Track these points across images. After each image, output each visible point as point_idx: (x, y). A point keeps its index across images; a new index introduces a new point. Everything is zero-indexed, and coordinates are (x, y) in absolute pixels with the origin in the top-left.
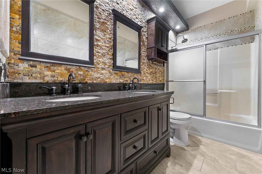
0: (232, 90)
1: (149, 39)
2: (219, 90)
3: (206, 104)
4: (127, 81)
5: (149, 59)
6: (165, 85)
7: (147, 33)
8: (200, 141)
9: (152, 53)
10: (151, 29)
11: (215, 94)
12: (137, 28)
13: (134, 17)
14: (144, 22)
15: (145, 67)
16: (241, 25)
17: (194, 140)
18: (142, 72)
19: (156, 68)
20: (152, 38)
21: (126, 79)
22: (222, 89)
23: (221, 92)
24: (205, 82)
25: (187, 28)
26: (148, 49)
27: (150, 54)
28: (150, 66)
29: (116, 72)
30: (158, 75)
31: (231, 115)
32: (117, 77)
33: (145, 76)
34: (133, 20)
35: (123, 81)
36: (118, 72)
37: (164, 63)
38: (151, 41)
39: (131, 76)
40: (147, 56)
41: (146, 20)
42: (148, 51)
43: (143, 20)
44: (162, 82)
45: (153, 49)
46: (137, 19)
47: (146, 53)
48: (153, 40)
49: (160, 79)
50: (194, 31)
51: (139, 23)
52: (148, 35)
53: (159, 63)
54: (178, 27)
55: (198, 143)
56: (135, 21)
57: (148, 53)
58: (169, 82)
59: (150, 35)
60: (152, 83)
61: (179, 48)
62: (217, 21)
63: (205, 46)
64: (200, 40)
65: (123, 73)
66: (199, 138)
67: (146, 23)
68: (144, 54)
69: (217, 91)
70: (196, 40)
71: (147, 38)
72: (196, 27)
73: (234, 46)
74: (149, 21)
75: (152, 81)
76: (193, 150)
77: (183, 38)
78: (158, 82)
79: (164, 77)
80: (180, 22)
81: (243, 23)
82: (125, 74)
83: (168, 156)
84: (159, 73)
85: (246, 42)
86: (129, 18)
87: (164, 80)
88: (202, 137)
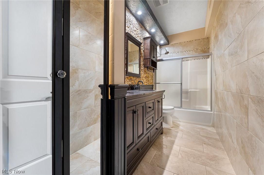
0: (197, 89)
1: (145, 51)
2: (190, 89)
3: (182, 100)
4: (133, 83)
5: (145, 67)
6: (154, 86)
7: (143, 47)
8: (179, 124)
9: (147, 62)
10: (147, 45)
11: (187, 92)
12: (138, 44)
13: (137, 36)
14: (142, 39)
15: (143, 73)
16: (202, 46)
17: (175, 124)
18: (141, 76)
19: (148, 73)
20: (148, 52)
21: (132, 82)
22: (191, 89)
23: (190, 91)
24: (181, 84)
25: (168, 43)
26: (145, 60)
27: (146, 63)
28: (145, 72)
29: (127, 77)
30: (150, 79)
31: (197, 106)
32: (128, 80)
33: (143, 79)
34: (136, 38)
35: (131, 83)
36: (129, 77)
37: (154, 69)
38: (147, 54)
39: (135, 80)
40: (144, 64)
41: (143, 38)
42: (145, 61)
43: (141, 38)
44: (152, 84)
45: (149, 59)
46: (138, 37)
47: (143, 62)
48: (148, 53)
49: (151, 82)
50: (173, 45)
51: (139, 40)
52: (144, 49)
53: (150, 70)
54: (162, 42)
55: (178, 125)
56: (137, 39)
57: (145, 63)
58: (157, 84)
59: (146, 49)
60: (146, 84)
61: (164, 59)
62: (188, 41)
63: (181, 59)
64: (177, 53)
65: (131, 77)
66: (178, 122)
67: (143, 40)
68: (142, 63)
69: (188, 91)
70: (174, 53)
71: (143, 51)
72: (174, 43)
73: (198, 60)
74: (145, 39)
75: (146, 83)
76: (176, 129)
77: (166, 51)
78: (150, 84)
79: (153, 80)
80: (164, 39)
81: (203, 45)
82: (132, 78)
83: (162, 133)
84: (150, 77)
85: (205, 57)
86: (134, 37)
87: (153, 82)
88: (180, 122)
